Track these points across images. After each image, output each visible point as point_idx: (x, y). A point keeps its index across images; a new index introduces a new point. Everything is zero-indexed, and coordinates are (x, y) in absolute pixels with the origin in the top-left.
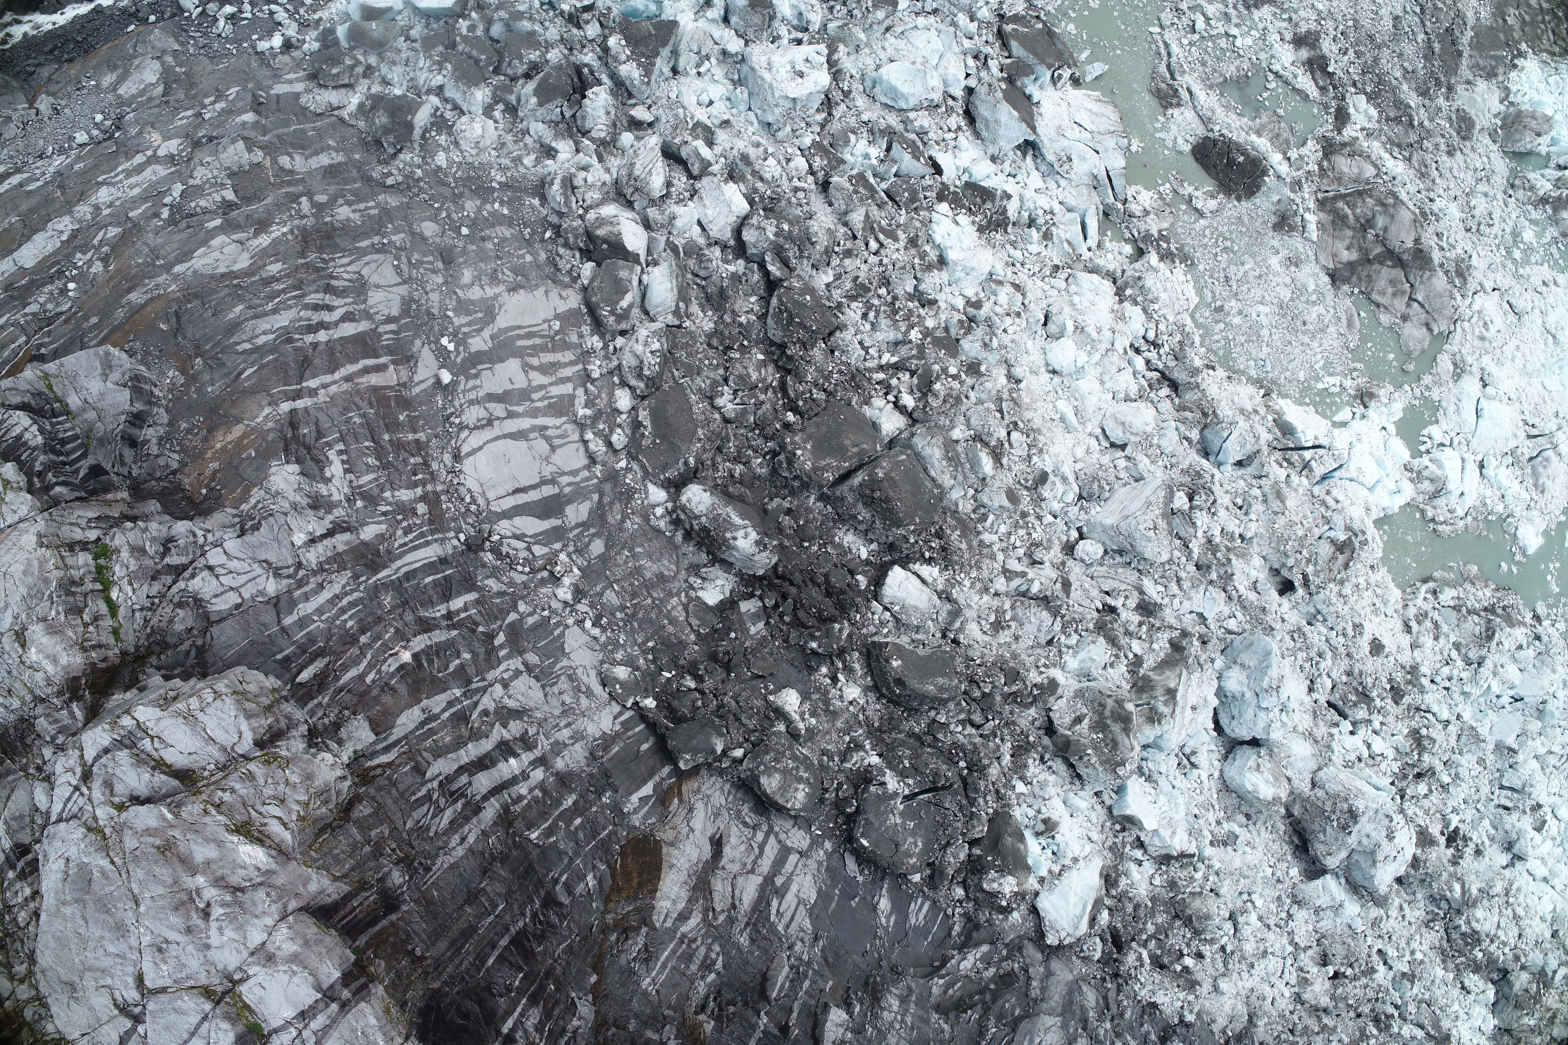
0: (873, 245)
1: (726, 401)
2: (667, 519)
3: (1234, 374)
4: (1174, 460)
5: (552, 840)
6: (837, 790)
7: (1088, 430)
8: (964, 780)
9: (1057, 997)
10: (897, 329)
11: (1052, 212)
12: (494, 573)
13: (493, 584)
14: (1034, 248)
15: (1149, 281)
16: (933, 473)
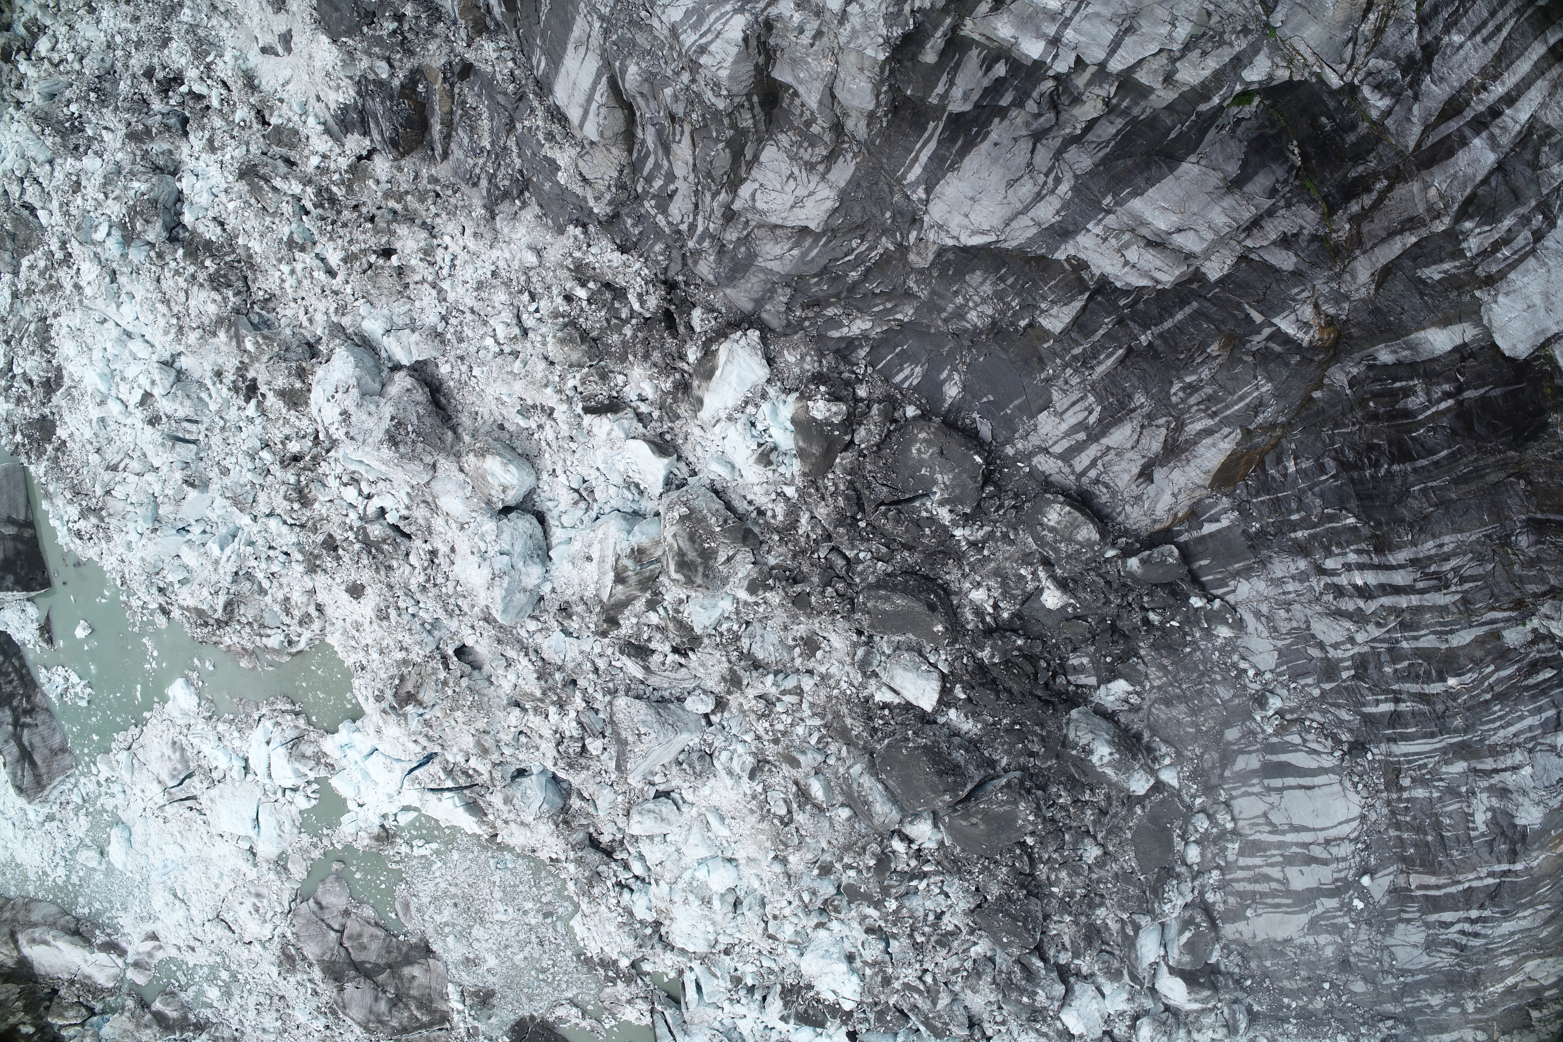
0: (928, 979)
1: (1092, 853)
2: (1158, 753)
3: (530, 855)
4: (599, 779)
5: (1330, 511)
6: (1001, 506)
7: (695, 809)
8: (861, 508)
9: (754, 280)
10: (910, 910)
11: (731, 1000)
12: (1340, 723)
13: (1344, 715)
14: (750, 968)
15: (629, 944)
16: (880, 786)
